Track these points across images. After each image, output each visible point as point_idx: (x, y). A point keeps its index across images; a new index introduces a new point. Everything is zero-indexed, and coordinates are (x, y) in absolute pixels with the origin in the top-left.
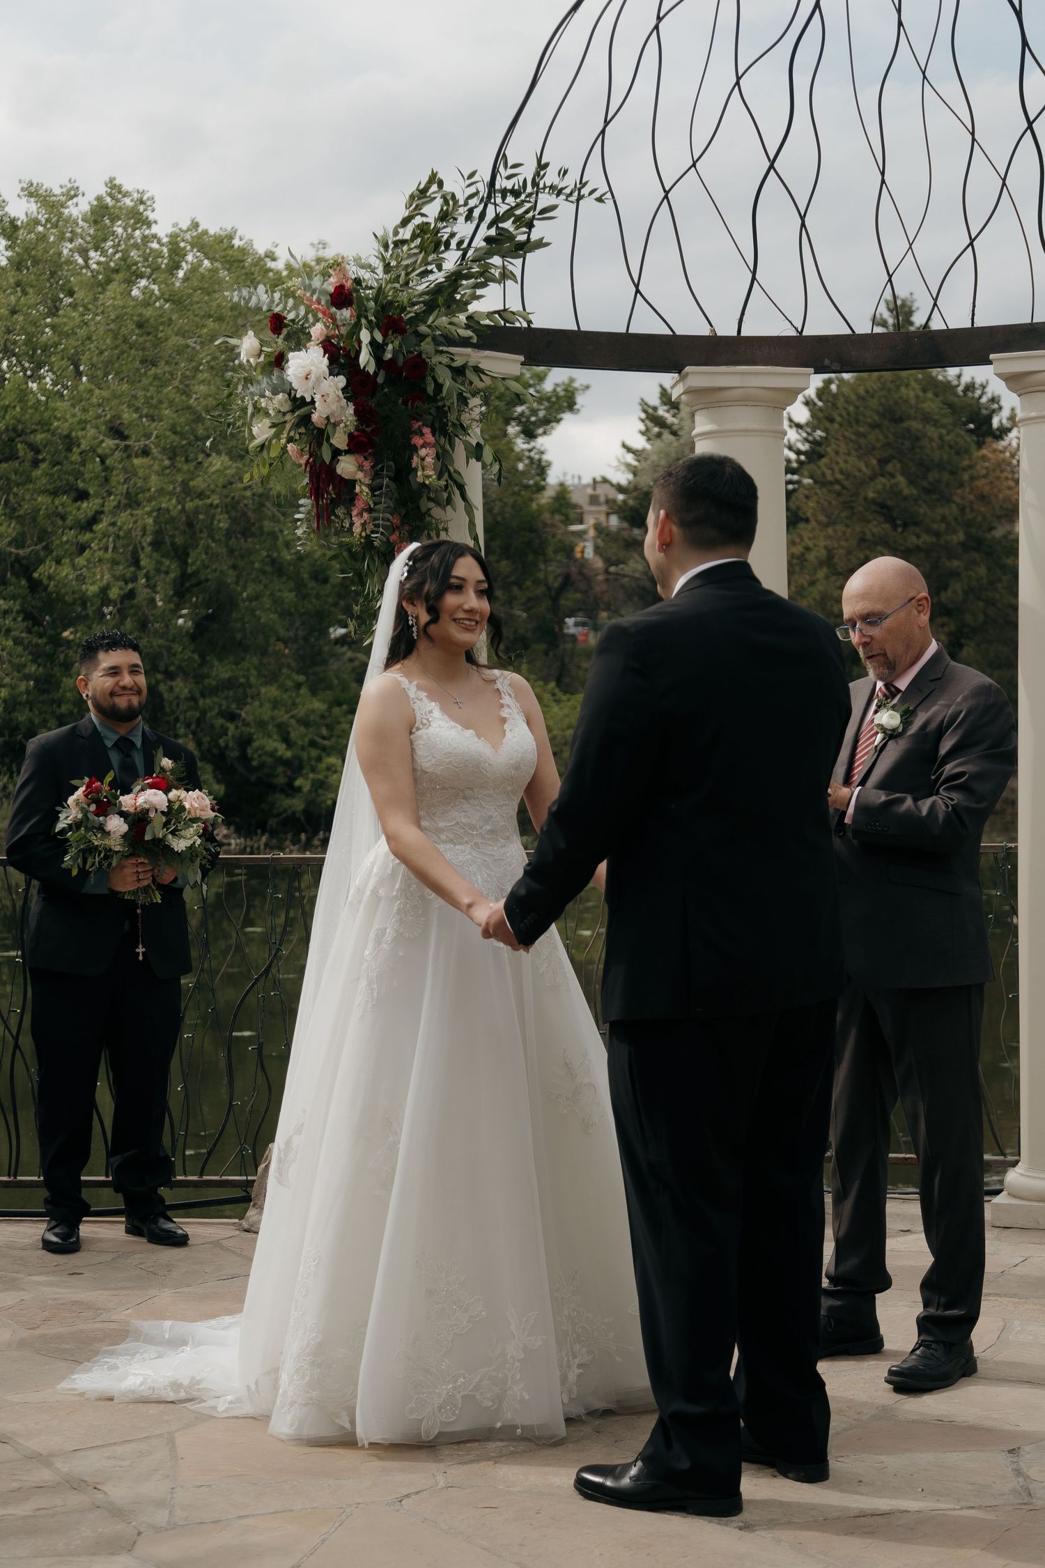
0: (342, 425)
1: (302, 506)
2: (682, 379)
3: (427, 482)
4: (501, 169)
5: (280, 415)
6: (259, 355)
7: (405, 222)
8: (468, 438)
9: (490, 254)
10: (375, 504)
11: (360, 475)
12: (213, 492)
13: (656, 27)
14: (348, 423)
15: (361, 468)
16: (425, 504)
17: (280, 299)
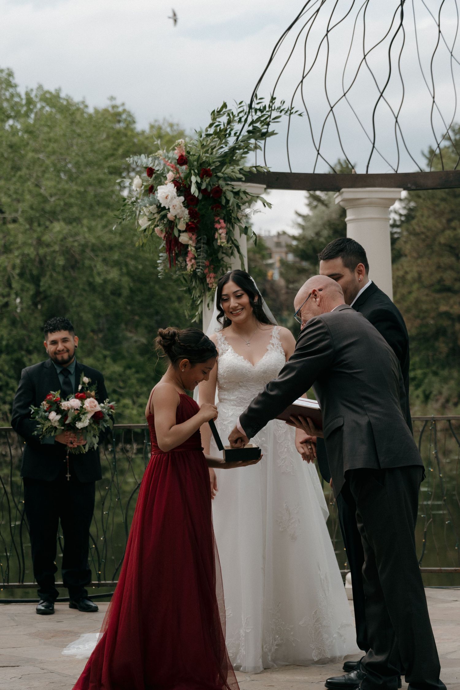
0: (182, 219)
1: (162, 256)
2: (341, 194)
3: (222, 245)
4: (255, 99)
5: (152, 214)
6: (142, 187)
7: (211, 126)
8: (241, 224)
9: (249, 138)
10: (198, 255)
11: (190, 242)
12: (55, 243)
13: (327, 35)
14: (185, 218)
15: (191, 239)
16: (220, 255)
17: (152, 160)
